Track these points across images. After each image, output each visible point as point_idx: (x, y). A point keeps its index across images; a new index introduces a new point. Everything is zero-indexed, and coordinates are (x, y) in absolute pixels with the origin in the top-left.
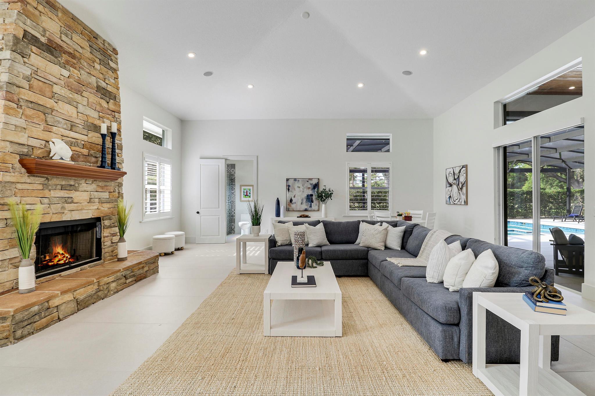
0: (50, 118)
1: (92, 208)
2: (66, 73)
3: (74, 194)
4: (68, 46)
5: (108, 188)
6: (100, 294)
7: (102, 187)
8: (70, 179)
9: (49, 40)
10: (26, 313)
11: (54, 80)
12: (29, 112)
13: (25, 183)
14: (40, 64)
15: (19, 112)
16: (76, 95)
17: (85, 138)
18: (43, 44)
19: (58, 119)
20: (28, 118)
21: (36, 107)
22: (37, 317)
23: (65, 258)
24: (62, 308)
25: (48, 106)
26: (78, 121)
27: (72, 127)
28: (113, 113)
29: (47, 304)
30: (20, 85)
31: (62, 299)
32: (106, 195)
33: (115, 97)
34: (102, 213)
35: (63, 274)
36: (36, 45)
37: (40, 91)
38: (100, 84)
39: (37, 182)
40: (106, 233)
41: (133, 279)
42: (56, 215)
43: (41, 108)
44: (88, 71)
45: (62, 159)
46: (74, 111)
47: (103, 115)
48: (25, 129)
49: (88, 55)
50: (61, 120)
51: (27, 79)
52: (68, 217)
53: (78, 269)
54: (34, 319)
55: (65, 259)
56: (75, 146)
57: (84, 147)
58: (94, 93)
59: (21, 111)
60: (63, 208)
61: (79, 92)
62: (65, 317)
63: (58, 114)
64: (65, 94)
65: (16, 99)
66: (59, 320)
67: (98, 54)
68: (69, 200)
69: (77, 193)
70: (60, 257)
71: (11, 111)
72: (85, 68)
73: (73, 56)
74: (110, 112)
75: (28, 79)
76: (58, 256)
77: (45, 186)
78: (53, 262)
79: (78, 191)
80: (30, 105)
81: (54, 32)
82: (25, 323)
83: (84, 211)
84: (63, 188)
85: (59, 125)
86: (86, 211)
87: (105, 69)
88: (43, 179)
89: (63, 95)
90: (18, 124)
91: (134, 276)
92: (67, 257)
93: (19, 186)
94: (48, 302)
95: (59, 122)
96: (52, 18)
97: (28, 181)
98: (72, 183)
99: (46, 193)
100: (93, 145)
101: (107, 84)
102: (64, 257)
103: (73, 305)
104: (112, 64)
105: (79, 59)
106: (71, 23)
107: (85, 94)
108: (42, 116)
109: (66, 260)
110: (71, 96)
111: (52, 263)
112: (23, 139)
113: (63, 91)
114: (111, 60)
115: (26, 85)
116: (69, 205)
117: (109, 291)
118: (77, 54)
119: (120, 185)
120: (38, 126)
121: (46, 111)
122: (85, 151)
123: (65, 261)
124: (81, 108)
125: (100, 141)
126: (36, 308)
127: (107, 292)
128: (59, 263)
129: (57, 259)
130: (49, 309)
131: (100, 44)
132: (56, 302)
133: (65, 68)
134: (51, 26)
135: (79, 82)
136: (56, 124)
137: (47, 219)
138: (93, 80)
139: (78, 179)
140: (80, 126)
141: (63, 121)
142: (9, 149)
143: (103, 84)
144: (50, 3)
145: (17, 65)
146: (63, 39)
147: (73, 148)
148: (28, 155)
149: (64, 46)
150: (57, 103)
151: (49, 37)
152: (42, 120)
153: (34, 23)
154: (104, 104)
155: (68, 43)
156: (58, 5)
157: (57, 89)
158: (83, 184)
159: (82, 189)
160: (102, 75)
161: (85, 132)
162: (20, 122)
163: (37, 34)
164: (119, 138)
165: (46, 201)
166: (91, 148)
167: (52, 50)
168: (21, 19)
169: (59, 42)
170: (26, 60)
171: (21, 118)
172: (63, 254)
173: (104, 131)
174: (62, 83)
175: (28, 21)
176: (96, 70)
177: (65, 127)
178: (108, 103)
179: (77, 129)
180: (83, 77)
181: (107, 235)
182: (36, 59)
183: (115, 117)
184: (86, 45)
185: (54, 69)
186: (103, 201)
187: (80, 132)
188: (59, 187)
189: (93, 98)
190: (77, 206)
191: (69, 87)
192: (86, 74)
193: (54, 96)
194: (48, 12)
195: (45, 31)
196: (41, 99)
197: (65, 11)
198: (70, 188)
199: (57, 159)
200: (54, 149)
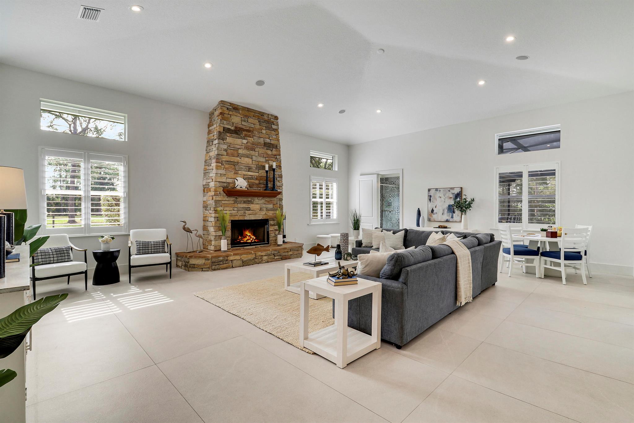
0: (237, 167)
1: (262, 213)
2: (245, 141)
3: (251, 206)
4: (246, 126)
5: (272, 202)
6: (256, 260)
7: (268, 202)
8: (249, 198)
9: (236, 127)
10: (217, 259)
11: (238, 147)
12: (227, 166)
14: (231, 141)
15: (222, 167)
16: (251, 151)
17: (257, 174)
18: (233, 131)
19: (241, 166)
20: (226, 169)
21: (230, 163)
22: (221, 263)
24: (235, 262)
25: (236, 161)
26: (252, 166)
27: (250, 169)
28: (275, 157)
29: (227, 258)
30: (222, 154)
31: (235, 258)
33: (277, 146)
34: (268, 216)
35: (245, 247)
36: (229, 132)
37: (232, 155)
38: (266, 141)
39: (231, 200)
40: (271, 229)
41: (280, 257)
42: (241, 216)
43: (232, 163)
44: (259, 136)
45: (241, 187)
46: (250, 160)
47: (269, 159)
48: (225, 174)
49: (258, 126)
50: (243, 167)
52: (247, 218)
53: (254, 247)
54: (220, 263)
55: (251, 239)
56: (251, 179)
57: (256, 179)
58: (262, 148)
59: (223, 166)
60: (244, 213)
61: (253, 149)
62: (236, 267)
63: (241, 164)
64: (245, 153)
65: (220, 161)
66: (233, 267)
67: (264, 124)
68: (249, 209)
70: (248, 238)
71: (219, 168)
72: (256, 135)
73: (248, 131)
74: (273, 156)
75: (226, 150)
76: (246, 237)
77: (235, 202)
78: (243, 240)
79: (253, 204)
80: (227, 163)
81: (238, 122)
82: (216, 264)
83: (257, 215)
84: (244, 202)
85: (242, 170)
86: (258, 215)
87: (269, 131)
88: (235, 198)
89: (244, 153)
90: (221, 173)
91: (280, 255)
92: (253, 238)
93: (223, 202)
94: (227, 257)
95: (242, 168)
96: (237, 115)
97: (227, 199)
98: (250, 200)
99: (236, 205)
100: (262, 177)
101: (271, 140)
103: (240, 262)
104: (274, 127)
105: (253, 131)
106: (247, 113)
107: (256, 150)
108: (233, 167)
110: (248, 153)
111: (243, 241)
112: (224, 180)
113: (244, 152)
114: (274, 124)
115: (225, 153)
116: (248, 211)
117: (262, 260)
118: (251, 129)
119: (281, 200)
120: (231, 172)
121: (235, 164)
122: (257, 182)
123: (251, 241)
124: (254, 158)
125: (265, 175)
126: (221, 258)
127: (261, 260)
128: (247, 241)
129: (246, 239)
130: (227, 260)
131: (265, 117)
132: (231, 258)
133: (244, 139)
134: (236, 119)
135: (253, 144)
136: (240, 169)
137: (237, 218)
138: (261, 140)
139: (253, 197)
140: (254, 168)
141: (244, 167)
142: (218, 185)
143: (268, 141)
144: (235, 108)
145: (221, 145)
146: (243, 124)
147: (250, 181)
148: (227, 187)
149: (244, 127)
150: (240, 158)
151: (236, 126)
152: (233, 169)
153: (228, 122)
154: (269, 152)
155: (246, 125)
156: (239, 107)
157: (240, 151)
158: (256, 200)
159: (256, 203)
160: (267, 136)
161: (257, 171)
162: (223, 172)
163: (229, 127)
164: (280, 170)
165: (236, 209)
166: (261, 180)
167: (237, 132)
168: (222, 122)
169: (241, 126)
170: (224, 141)
171: (223, 170)
172: (250, 236)
173: (267, 169)
174: (243, 147)
175: (225, 122)
176: (263, 134)
177: (245, 170)
178: (272, 151)
179: (252, 170)
180: (255, 141)
181: (272, 230)
182: (230, 139)
183: (277, 158)
184: (256, 122)
185: (239, 141)
186: (269, 209)
187: (254, 171)
188: (243, 202)
189: (262, 151)
190: (253, 212)
191: (247, 148)
192: (257, 138)
193: (239, 155)
194: (233, 113)
195: (233, 123)
196: (231, 159)
197: (243, 108)
198: (249, 202)
199: (238, 188)
200: (237, 183)
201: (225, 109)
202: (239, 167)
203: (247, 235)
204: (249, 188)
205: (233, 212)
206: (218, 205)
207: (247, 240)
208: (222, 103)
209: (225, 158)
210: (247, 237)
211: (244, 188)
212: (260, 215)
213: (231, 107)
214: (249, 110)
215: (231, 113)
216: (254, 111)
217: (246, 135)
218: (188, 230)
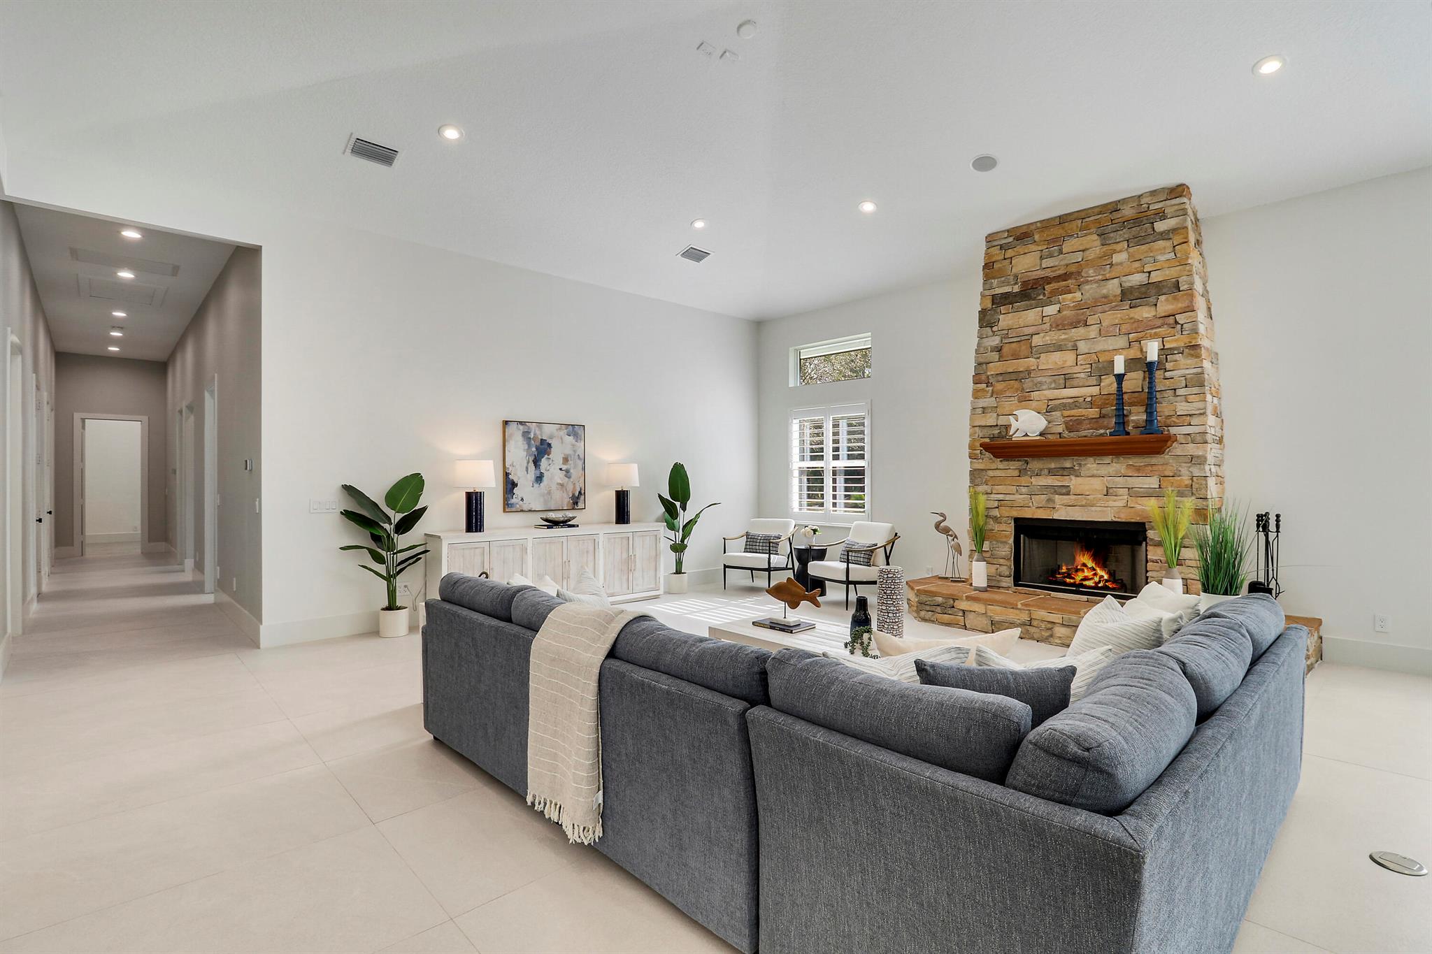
0: (1028, 384)
1: (1111, 503)
2: (1051, 310)
3: (1074, 482)
4: (1055, 268)
5: (1152, 468)
6: (1032, 630)
7: (1138, 469)
8: (1065, 460)
9: (1024, 283)
10: (930, 599)
11: (1032, 330)
12: (999, 386)
13: (997, 469)
14: (1012, 322)
15: (988, 392)
16: (1073, 330)
17: (1095, 390)
18: (1016, 295)
19: (1039, 379)
20: (999, 393)
21: (1007, 377)
22: (939, 609)
23: (1098, 577)
24: (970, 616)
25: (1021, 370)
26: (1077, 369)
28: (1171, 320)
29: (952, 602)
30: (987, 361)
31: (970, 606)
32: (1153, 482)
33: (1177, 286)
34: (1140, 516)
36: (1007, 302)
37: (1012, 355)
38: (1126, 285)
39: (1013, 466)
40: (1152, 553)
42: (1041, 509)
44: (1100, 277)
45: (1026, 435)
46: (1069, 357)
47: (1140, 335)
48: (996, 407)
49: (1096, 252)
50: (1044, 379)
51: (996, 350)
52: (1061, 514)
55: (1097, 579)
56: (1071, 409)
57: (1092, 404)
58: (1112, 309)
59: (991, 388)
60: (1049, 500)
62: (973, 630)
63: (1040, 373)
64: (1051, 340)
65: (983, 377)
66: (965, 627)
67: (1125, 233)
68: (1064, 491)
69: (1079, 479)
70: (1087, 573)
71: (980, 394)
72: (1090, 279)
73: (1065, 277)
74: (1159, 322)
75: (999, 349)
76: (1083, 571)
77: (1022, 472)
78: (1074, 578)
79: (1080, 476)
80: (1000, 378)
81: (1029, 268)
82: (928, 608)
83: (1093, 508)
84: (1051, 472)
85: (1044, 387)
86: (1099, 509)
87: (1143, 247)
88: (1020, 463)
89: (1049, 342)
90: (985, 405)
92: (1102, 577)
93: (991, 473)
94: (954, 600)
95: (1040, 383)
96: (1026, 251)
97: (1000, 466)
98: (1068, 464)
99: (1024, 480)
100: (1106, 398)
101: (1149, 272)
102: (1095, 574)
103: (985, 622)
104: (1160, 226)
105: (1079, 273)
106: (1058, 232)
107: (1092, 320)
108: (1016, 384)
109: (1099, 582)
110: (1063, 337)
111: (1072, 581)
112: (991, 420)
113: (1048, 338)
115: (995, 356)
116: (1061, 496)
118: (1073, 269)
119: (1198, 460)
120: (1013, 399)
121: (1018, 376)
122: (1093, 412)
123: (1097, 583)
124: (1083, 346)
126: (940, 600)
128: (1085, 583)
129: (1081, 575)
130: (953, 607)
131: (1128, 212)
132: (963, 605)
133: (1051, 303)
134: (1027, 263)
135: (1080, 306)
136: (1038, 387)
137: (1027, 514)
138: (1113, 287)
139: (1081, 458)
140: (1082, 375)
141: (1048, 380)
142: (977, 435)
143: (1137, 279)
144: (1021, 235)
145: (985, 340)
146: (1044, 266)
147: (1066, 413)
148: (1000, 436)
149: (1049, 274)
150: (1038, 358)
151: (1022, 280)
152: (1017, 390)
153: (1003, 279)
154: (1145, 313)
155: (1052, 265)
156: (1033, 227)
157: (1037, 340)
158: (1091, 465)
159: (1090, 473)
160: (1137, 265)
161: (1093, 381)
162: (989, 401)
163: (1007, 289)
164: (1190, 361)
165: (1024, 490)
166: (1107, 404)
167: (1030, 292)
168: (988, 286)
169: (1042, 274)
170: (995, 329)
171: (992, 396)
172: (1094, 570)
173: (1119, 368)
174: (1047, 326)
175: (995, 282)
176: (1121, 264)
177: (1053, 386)
178: (1156, 305)
179: (1075, 382)
180: (1087, 295)
181: (1154, 558)
182: (1006, 319)
183: (1176, 323)
184: (1093, 241)
185: (1032, 315)
186: (1139, 492)
187: (1081, 384)
188: (1046, 471)
189: (1109, 318)
190: (1075, 500)
191: (1059, 325)
192: (1094, 286)
193: (1033, 352)
194: (1020, 249)
195: (1016, 277)
196: (1011, 366)
197: (1046, 225)
198: (1063, 472)
199: (1018, 436)
200: (1015, 425)
201: (996, 251)
202: (1033, 381)
203: (1084, 565)
204: (1066, 434)
205: (1017, 496)
206: (979, 479)
207: (1082, 580)
208: (990, 239)
209: (994, 369)
210: (1086, 570)
211: (1034, 436)
212: (1105, 509)
213: (1011, 239)
214: (1063, 220)
215: (1010, 253)
216: (1083, 215)
217: (1055, 293)
218: (946, 531)
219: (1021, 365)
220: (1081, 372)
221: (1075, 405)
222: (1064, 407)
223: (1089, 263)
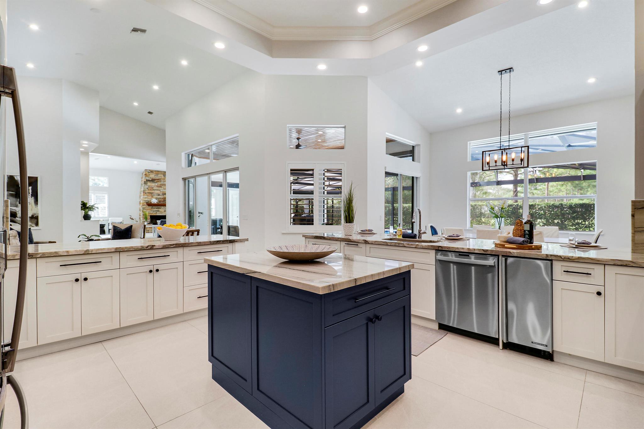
0: (153, 194)
2: (156, 184)
3: (160, 210)
8: (158, 206)
9: (152, 179)
11: (153, 186)
12: (148, 194)
16: (160, 188)
17: (163, 197)
27: (159, 195)
30: (145, 190)
36: (149, 181)
39: (150, 207)
42: (155, 214)
46: (159, 192)
48: (147, 198)
52: (158, 214)
57: (162, 199)
59: (146, 194)
60: (156, 212)
62: (150, 233)
65: (145, 192)
68: (159, 211)
71: (144, 195)
73: (158, 180)
75: (147, 188)
77: (152, 208)
83: (163, 214)
84: (156, 208)
89: (156, 189)
90: (145, 197)
93: (146, 208)
96: (153, 174)
97: (148, 207)
99: (152, 209)
105: (160, 180)
106: (157, 173)
108: (151, 194)
112: (147, 200)
115: (147, 189)
120: (150, 196)
124: (161, 190)
133: (156, 183)
134: (152, 176)
135: (161, 185)
137: (153, 215)
141: (156, 194)
142: (144, 202)
144: (152, 171)
145: (145, 186)
146: (155, 177)
148: (148, 202)
149: (156, 179)
155: (157, 177)
156: (154, 171)
157: (154, 188)
161: (163, 195)
163: (149, 179)
167: (153, 180)
168: (145, 177)
170: (147, 185)
174: (156, 186)
175: (147, 177)
182: (149, 184)
184: (162, 176)
185: (153, 184)
187: (161, 196)
191: (158, 187)
192: (163, 182)
193: (153, 190)
194: (151, 173)
195: (151, 178)
196: (150, 191)
197: (156, 171)
198: (159, 208)
199: (153, 203)
200: (152, 201)
201: (147, 172)
204: (159, 203)
205: (151, 212)
206: (144, 209)
208: (146, 170)
209: (147, 191)
211: (155, 203)
213: (150, 171)
214: (158, 171)
215: (149, 174)
216: (161, 172)
217: (157, 182)
218: (132, 219)
219: (152, 191)
220: (161, 194)
221: (160, 199)
222: (158, 199)
223: (162, 179)
